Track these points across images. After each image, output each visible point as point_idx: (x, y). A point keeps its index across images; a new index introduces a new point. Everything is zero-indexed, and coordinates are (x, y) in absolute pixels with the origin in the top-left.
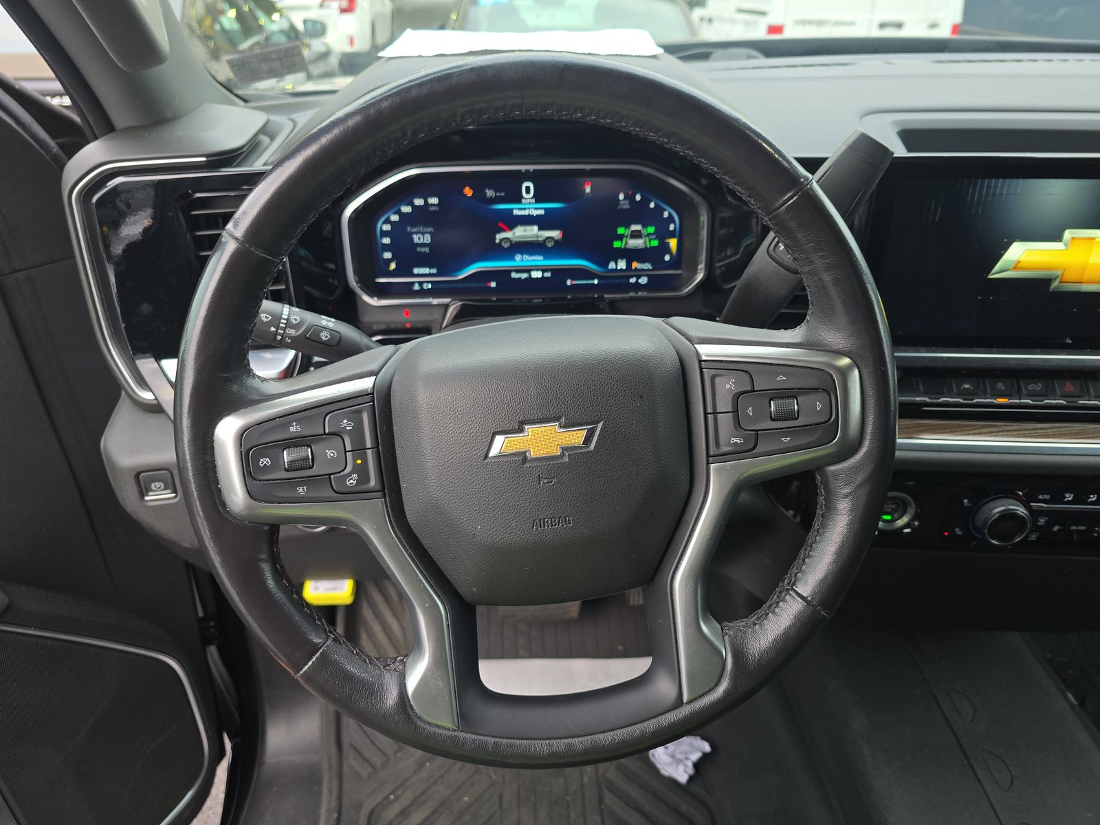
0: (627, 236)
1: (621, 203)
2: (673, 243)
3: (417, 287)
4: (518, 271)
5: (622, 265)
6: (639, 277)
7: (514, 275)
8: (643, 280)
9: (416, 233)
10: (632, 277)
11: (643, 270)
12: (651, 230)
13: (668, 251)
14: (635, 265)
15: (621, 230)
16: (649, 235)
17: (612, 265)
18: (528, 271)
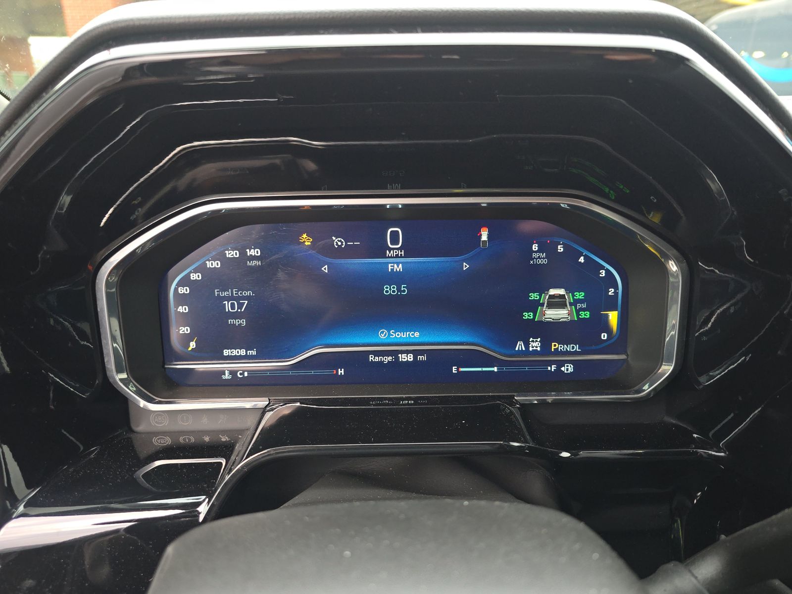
0: (542, 305)
1: (534, 255)
2: (613, 317)
3: (227, 376)
4: (377, 353)
5: (535, 345)
6: (560, 364)
7: (371, 358)
8: (568, 369)
9: (228, 299)
10: (550, 363)
11: (567, 353)
12: (580, 295)
13: (607, 328)
14: (554, 346)
15: (534, 296)
16: (576, 302)
17: (520, 346)
18: (395, 353)
